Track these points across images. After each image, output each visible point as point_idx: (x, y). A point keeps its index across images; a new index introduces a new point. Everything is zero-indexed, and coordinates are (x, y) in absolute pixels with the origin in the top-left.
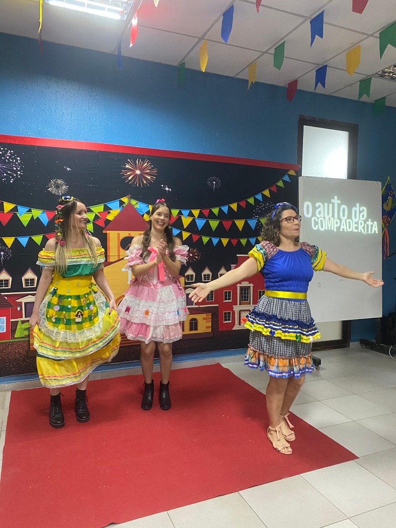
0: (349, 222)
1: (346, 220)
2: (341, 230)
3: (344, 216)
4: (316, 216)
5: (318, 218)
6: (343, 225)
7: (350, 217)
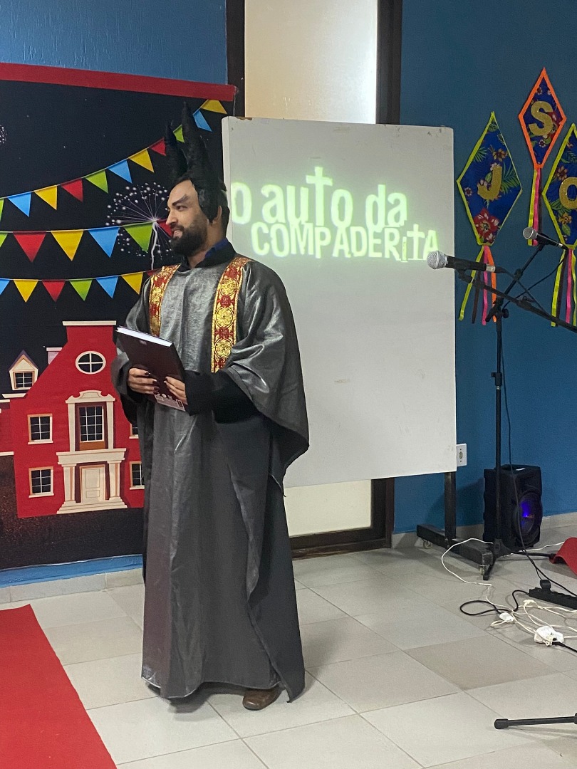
0: (358, 234)
1: (348, 230)
2: (336, 254)
3: (342, 217)
4: (263, 221)
5: (269, 226)
6: (342, 243)
7: (359, 219)
